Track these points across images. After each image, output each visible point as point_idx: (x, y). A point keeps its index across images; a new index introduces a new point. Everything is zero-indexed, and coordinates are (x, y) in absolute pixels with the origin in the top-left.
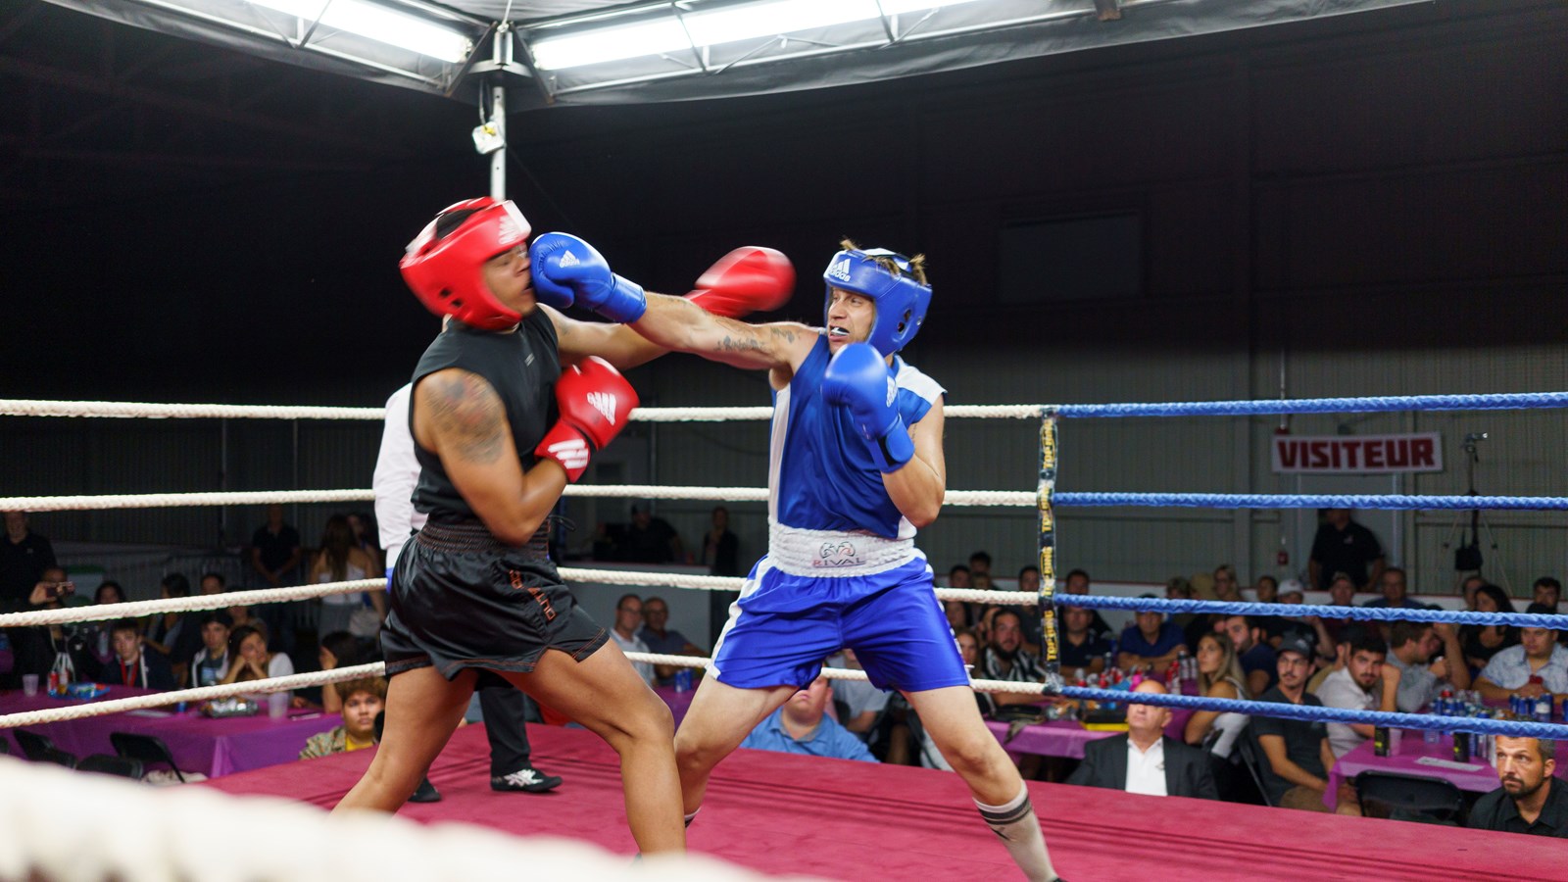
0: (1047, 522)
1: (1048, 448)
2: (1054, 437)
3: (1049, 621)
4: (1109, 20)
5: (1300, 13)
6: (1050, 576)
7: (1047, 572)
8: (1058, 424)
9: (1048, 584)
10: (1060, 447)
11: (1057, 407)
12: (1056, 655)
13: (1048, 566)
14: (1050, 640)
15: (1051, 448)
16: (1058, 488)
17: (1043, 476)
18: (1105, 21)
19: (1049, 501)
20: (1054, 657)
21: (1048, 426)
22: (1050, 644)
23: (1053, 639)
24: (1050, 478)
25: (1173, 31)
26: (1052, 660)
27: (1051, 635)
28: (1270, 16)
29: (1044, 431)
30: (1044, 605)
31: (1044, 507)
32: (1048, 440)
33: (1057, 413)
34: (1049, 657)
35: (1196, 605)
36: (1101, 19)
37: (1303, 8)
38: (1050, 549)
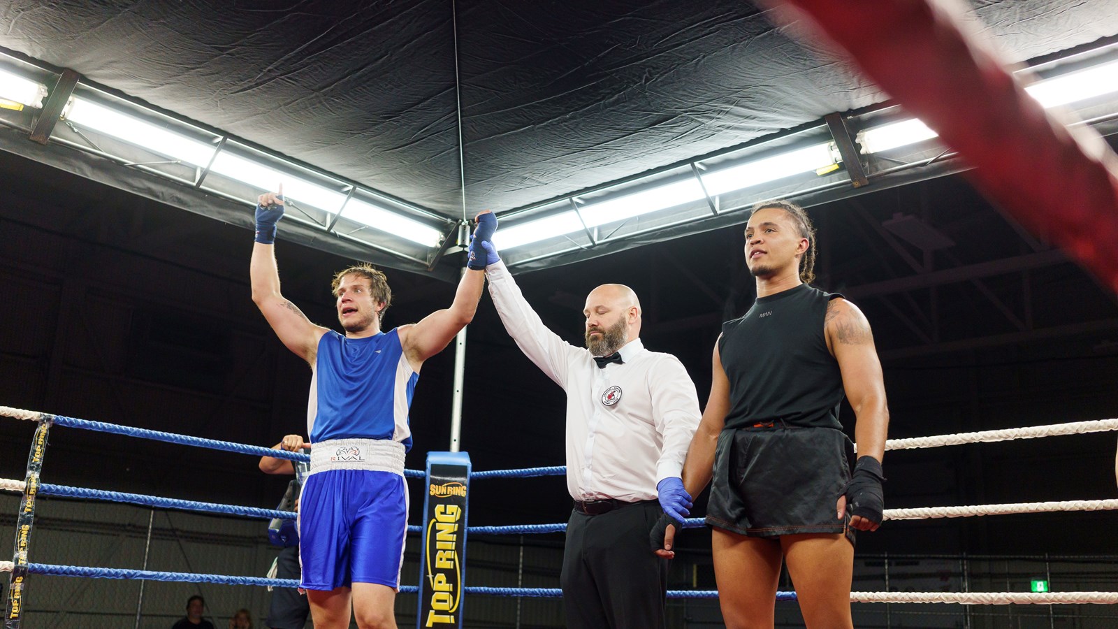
0: (29, 504)
1: (39, 446)
2: (44, 439)
3: (18, 585)
4: (36, 142)
5: (157, 197)
6: (24, 548)
7: (23, 545)
8: (50, 429)
9: (22, 555)
10: (47, 447)
11: (53, 416)
12: (19, 614)
13: (23, 540)
14: (16, 601)
15: (41, 446)
16: (43, 479)
17: (32, 468)
18: (33, 141)
19: (37, 488)
20: (16, 615)
21: (43, 429)
22: (15, 604)
23: (18, 600)
24: (37, 470)
25: (77, 170)
26: (14, 618)
27: (18, 597)
28: (140, 190)
29: (40, 432)
30: (17, 572)
31: (31, 493)
32: (41, 441)
33: (54, 421)
34: (12, 615)
35: (136, 573)
36: (31, 138)
37: (161, 195)
38: (28, 527)
